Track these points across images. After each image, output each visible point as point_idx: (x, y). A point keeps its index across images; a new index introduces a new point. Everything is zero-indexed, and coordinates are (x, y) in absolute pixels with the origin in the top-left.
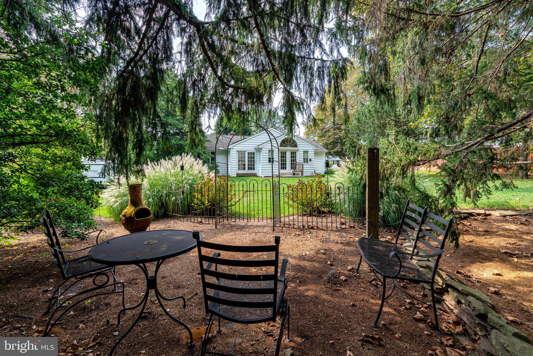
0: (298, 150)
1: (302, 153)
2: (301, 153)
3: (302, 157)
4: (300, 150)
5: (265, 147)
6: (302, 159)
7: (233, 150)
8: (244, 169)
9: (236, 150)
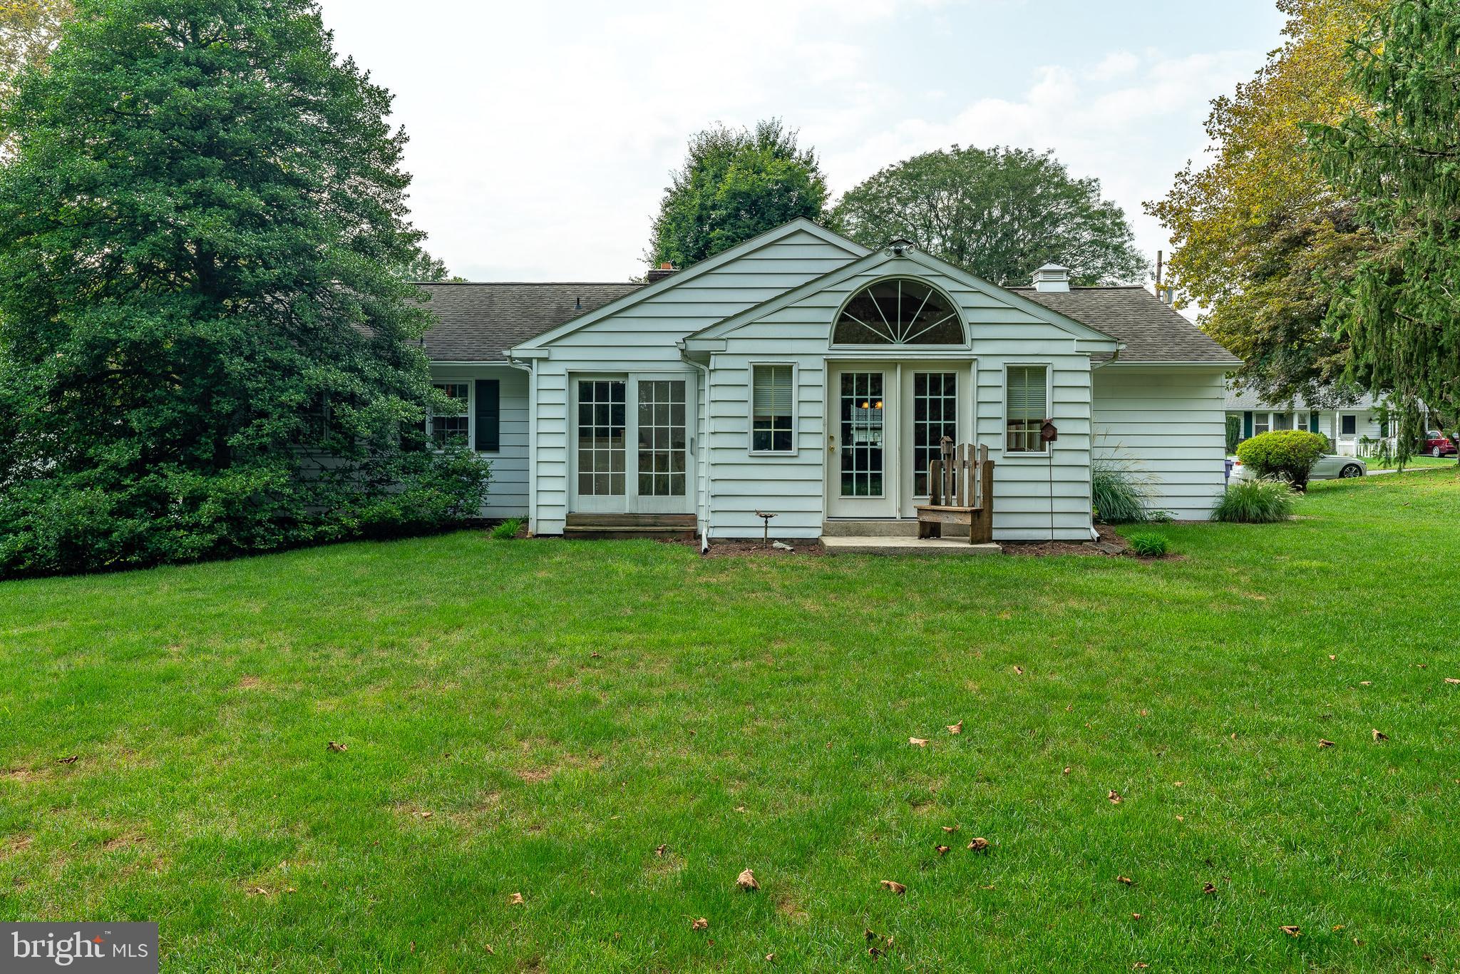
0: (967, 364)
1: (1001, 379)
2: (986, 379)
3: (1001, 411)
4: (986, 364)
5: (734, 347)
6: (1001, 427)
7: (545, 369)
8: (619, 489)
9: (561, 369)
